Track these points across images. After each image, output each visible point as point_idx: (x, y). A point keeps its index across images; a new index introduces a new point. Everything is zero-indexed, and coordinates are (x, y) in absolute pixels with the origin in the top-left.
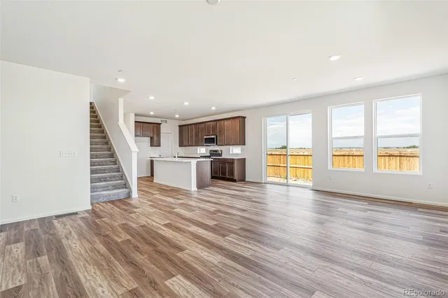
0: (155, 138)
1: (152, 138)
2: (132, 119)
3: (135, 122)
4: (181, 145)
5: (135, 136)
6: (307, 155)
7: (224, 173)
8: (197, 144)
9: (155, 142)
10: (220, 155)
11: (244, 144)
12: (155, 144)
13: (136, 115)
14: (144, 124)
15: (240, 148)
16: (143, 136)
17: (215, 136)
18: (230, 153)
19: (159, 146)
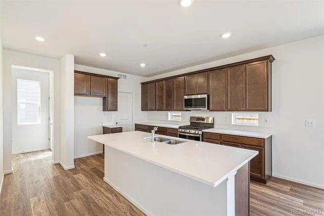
0: (110, 99)
1: (104, 99)
3: (76, 72)
4: (145, 108)
5: (75, 94)
8: (169, 108)
9: (110, 105)
12: (110, 106)
14: (93, 78)
16: (90, 95)
17: (205, 96)
18: (233, 123)
19: (116, 110)
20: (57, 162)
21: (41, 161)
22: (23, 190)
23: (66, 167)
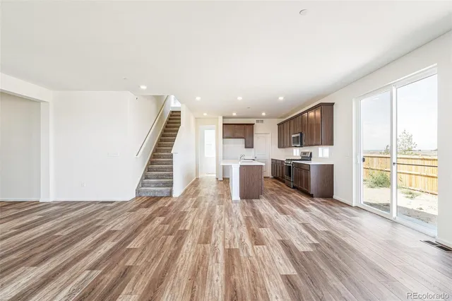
0: (248, 139)
2: (220, 122)
3: (223, 124)
4: (280, 146)
7: (301, 182)
11: (332, 144)
13: (224, 118)
14: (236, 126)
16: (235, 138)
17: (299, 134)
18: (319, 156)
19: (252, 147)
20: (217, 177)
21: (211, 176)
22: (200, 182)
23: (219, 179)
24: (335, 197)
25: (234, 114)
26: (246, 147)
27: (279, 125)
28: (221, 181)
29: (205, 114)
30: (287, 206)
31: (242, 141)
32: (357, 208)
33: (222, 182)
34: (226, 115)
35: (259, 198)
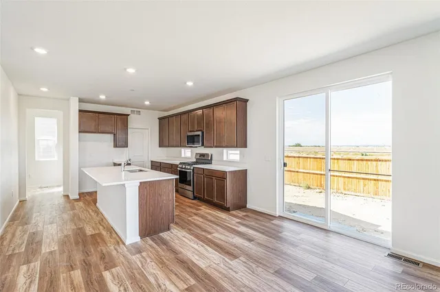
0: (119, 135)
1: (115, 135)
2: (75, 107)
3: (80, 111)
5: (79, 132)
6: (338, 159)
7: (210, 193)
10: (210, 162)
11: (245, 146)
12: (120, 143)
13: (81, 101)
14: (101, 116)
15: (238, 152)
16: (98, 132)
17: (200, 133)
18: (224, 159)
19: (126, 145)
20: (66, 194)
21: (53, 193)
22: (31, 209)
23: (71, 197)
24: (249, 206)
25: (103, 97)
26: (116, 146)
27: (160, 119)
28: (76, 200)
29: (44, 89)
30: (216, 235)
31: (110, 137)
32: (280, 217)
33: (81, 204)
34: (83, 96)
35: (169, 229)
